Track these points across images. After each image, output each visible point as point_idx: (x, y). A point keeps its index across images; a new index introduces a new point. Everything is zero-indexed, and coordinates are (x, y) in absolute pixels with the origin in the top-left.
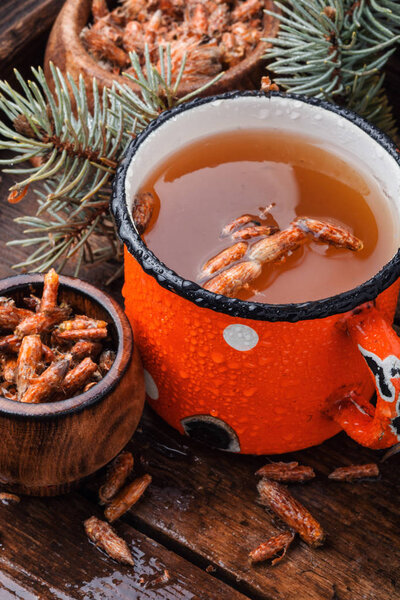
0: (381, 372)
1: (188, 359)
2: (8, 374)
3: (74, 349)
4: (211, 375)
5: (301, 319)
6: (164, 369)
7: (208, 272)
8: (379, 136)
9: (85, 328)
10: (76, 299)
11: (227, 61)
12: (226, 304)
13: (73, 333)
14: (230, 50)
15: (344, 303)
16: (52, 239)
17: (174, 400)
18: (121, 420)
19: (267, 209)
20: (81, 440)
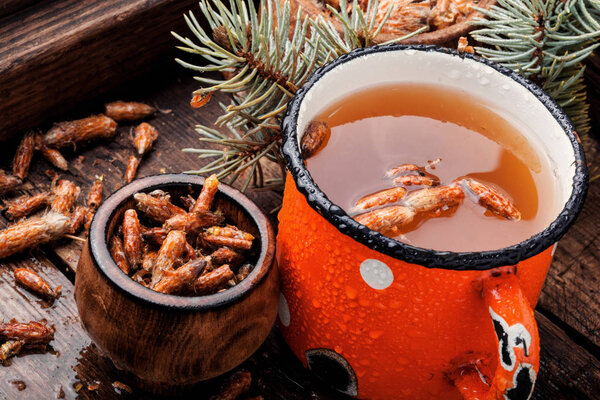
0: (505, 339)
1: (323, 288)
2: (147, 263)
3: (216, 254)
4: (342, 309)
5: (438, 266)
6: (299, 295)
7: (361, 207)
8: (561, 116)
9: (232, 236)
10: (231, 209)
11: (436, 24)
12: (367, 235)
13: (218, 238)
14: (442, 14)
15: (483, 261)
16: (226, 153)
17: (303, 329)
18: (244, 332)
19: (434, 163)
20: (200, 341)
